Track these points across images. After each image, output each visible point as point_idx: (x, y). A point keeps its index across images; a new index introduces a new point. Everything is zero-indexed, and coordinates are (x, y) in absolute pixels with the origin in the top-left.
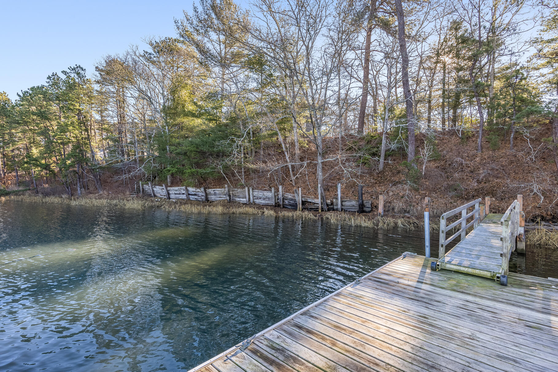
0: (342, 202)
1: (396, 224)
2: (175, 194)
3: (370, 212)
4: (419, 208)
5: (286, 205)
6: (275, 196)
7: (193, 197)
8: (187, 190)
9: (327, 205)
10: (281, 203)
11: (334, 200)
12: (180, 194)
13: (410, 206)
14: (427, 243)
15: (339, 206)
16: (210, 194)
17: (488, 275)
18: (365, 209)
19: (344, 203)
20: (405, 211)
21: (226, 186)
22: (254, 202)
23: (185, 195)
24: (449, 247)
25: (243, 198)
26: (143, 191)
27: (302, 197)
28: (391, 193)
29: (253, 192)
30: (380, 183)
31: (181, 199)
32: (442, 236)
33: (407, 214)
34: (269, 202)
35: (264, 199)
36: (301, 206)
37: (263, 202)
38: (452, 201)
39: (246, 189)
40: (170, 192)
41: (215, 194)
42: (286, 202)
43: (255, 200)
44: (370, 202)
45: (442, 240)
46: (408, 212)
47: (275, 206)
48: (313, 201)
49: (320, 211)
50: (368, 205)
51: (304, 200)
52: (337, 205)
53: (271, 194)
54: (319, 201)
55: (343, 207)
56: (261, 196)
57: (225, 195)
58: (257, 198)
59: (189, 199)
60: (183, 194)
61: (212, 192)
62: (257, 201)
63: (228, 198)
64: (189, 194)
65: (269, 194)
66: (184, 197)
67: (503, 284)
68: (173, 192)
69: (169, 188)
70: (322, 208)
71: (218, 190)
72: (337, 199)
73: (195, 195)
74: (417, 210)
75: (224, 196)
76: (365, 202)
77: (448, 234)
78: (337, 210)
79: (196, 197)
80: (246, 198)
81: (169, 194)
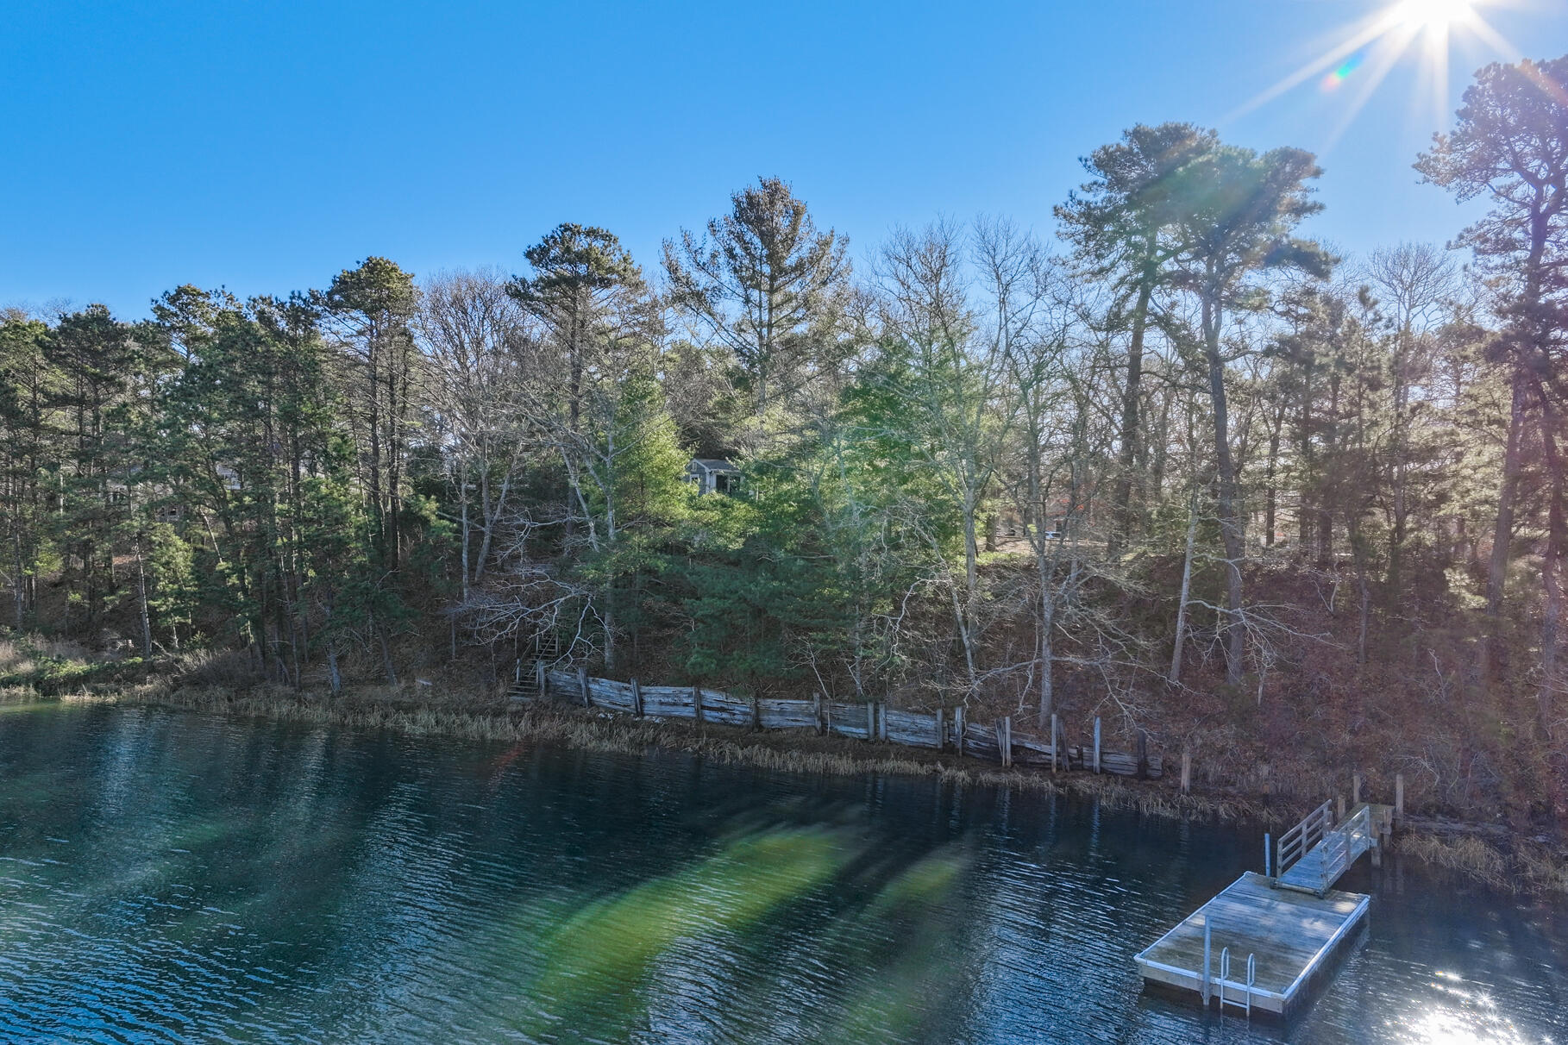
0: (1102, 754)
1: (1215, 812)
2: (661, 703)
3: (1159, 779)
4: (1253, 778)
5: (971, 750)
6: (944, 728)
7: (714, 714)
8: (699, 697)
9: (1070, 759)
10: (959, 745)
11: (1085, 750)
12: (674, 704)
13: (1237, 772)
14: (1268, 865)
15: (1097, 763)
16: (768, 711)
17: (1311, 891)
18: (1149, 772)
19: (1106, 758)
20: (1228, 782)
21: (816, 696)
22: (887, 737)
23: (692, 709)
24: (1285, 869)
25: (857, 726)
26: (547, 686)
27: (1012, 736)
28: (1199, 742)
29: (886, 714)
30: (1175, 715)
31: (676, 717)
32: (1279, 858)
33: (1230, 789)
34: (926, 740)
35: (914, 733)
36: (1009, 756)
37: (912, 739)
38: (1309, 768)
39: (871, 707)
40: (647, 699)
41: (782, 712)
42: (971, 743)
43: (890, 734)
44: (1161, 760)
45: (1280, 862)
46: (1233, 785)
47: (942, 751)
48: (1038, 748)
49: (1054, 770)
50: (1156, 763)
51: (1015, 743)
52: (1092, 760)
53: (932, 723)
54: (1051, 749)
55: (1104, 766)
56: (907, 725)
57: (810, 715)
58: (897, 730)
59: (700, 719)
60: (686, 705)
61: (775, 708)
62: (894, 736)
63: (819, 725)
64: (703, 707)
65: (928, 723)
66: (689, 712)
67: (1321, 898)
68: (657, 700)
69: (644, 689)
70: (1059, 764)
71: (790, 704)
72: (1092, 747)
73: (722, 710)
74: (1249, 781)
75: (807, 719)
76: (1149, 758)
77: (1285, 856)
78: (1091, 769)
79: (725, 715)
80: (866, 726)
81: (642, 702)
